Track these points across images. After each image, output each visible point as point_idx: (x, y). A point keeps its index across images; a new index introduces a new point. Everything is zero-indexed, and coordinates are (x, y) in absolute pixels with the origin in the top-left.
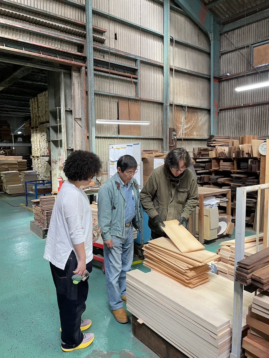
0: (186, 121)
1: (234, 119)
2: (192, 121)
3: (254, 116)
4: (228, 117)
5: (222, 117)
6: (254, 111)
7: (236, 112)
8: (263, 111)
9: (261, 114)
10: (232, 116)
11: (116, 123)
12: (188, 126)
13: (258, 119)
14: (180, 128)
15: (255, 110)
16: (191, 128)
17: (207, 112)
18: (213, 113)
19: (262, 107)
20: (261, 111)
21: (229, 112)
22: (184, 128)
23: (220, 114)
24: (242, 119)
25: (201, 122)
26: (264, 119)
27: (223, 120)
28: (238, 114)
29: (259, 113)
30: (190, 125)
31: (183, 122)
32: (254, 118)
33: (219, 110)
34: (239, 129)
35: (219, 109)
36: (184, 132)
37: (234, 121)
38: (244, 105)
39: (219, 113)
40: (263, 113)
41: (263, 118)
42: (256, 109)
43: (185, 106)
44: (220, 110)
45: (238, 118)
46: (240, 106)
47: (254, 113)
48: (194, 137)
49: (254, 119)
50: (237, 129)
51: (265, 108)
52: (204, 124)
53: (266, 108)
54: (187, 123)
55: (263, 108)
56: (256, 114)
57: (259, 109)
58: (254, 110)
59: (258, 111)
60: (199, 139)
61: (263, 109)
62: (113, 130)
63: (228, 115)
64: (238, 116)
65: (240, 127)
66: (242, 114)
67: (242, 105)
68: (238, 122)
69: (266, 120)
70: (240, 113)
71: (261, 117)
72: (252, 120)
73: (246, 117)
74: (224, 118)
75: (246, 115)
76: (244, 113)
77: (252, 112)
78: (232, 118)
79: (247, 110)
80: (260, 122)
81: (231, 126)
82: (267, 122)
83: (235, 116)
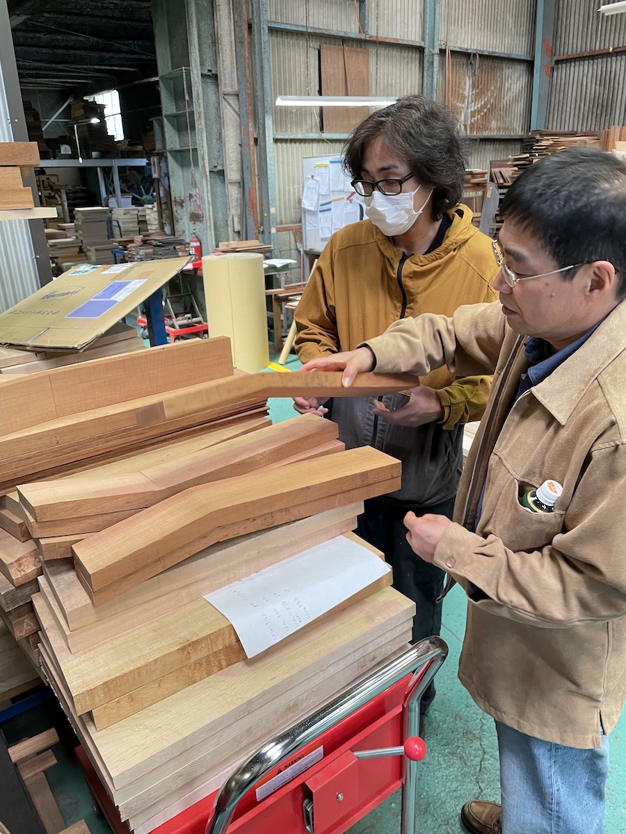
0: (474, 92)
1: (589, 85)
2: (489, 93)
4: (575, 80)
5: (559, 81)
10: (585, 78)
11: (316, 103)
12: (479, 106)
14: (461, 112)
16: (485, 110)
17: (525, 68)
18: (539, 72)
21: (576, 68)
22: (469, 110)
23: (555, 72)
24: (607, 86)
25: (509, 94)
27: (562, 89)
28: (599, 72)
30: (483, 103)
31: (467, 95)
33: (553, 63)
34: (599, 112)
35: (555, 58)
36: (469, 122)
37: (588, 91)
38: (616, 48)
39: (552, 69)
43: (475, 55)
44: (557, 62)
45: (598, 83)
46: (605, 51)
48: (492, 134)
50: (594, 111)
52: (516, 99)
54: (477, 96)
60: (503, 137)
62: (309, 122)
63: (576, 76)
64: (599, 78)
65: (600, 106)
66: (609, 73)
67: (611, 49)
68: (597, 94)
70: (605, 69)
73: (617, 81)
74: (564, 83)
75: (618, 76)
76: (614, 70)
78: (585, 83)
79: (622, 62)
81: (581, 104)
83: (592, 79)
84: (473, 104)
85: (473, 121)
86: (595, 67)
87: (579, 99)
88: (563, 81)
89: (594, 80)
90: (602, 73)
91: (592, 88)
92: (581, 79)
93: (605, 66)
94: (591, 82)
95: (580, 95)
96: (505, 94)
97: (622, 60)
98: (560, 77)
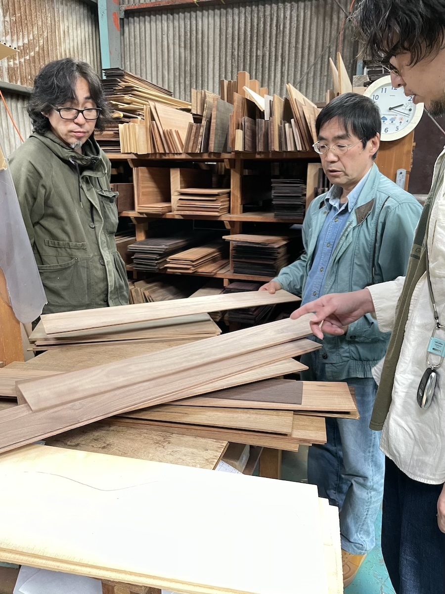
0: (7, 19)
1: (171, 46)
2: (35, 29)
3: (230, 42)
5: (132, 40)
6: (230, 25)
7: (176, 24)
8: (255, 24)
9: (249, 33)
10: (165, 36)
12: (20, 44)
13: (242, 51)
15: (233, 21)
16: (32, 54)
18: (105, 20)
19: (252, 11)
20: (249, 25)
21: (153, 24)
23: (126, 29)
24: (194, 49)
26: (259, 52)
27: (138, 50)
28: (182, 30)
29: (243, 29)
30: (26, 41)
32: (229, 46)
33: (123, 14)
34: (188, 83)
35: (124, 7)
37: (172, 55)
39: (122, 21)
40: (255, 31)
41: (255, 47)
42: (236, 19)
44: (130, 14)
45: (182, 45)
46: (187, 2)
47: (230, 30)
49: (229, 51)
50: (182, 81)
51: (261, 14)
53: (264, 16)
54: (15, 27)
55: (256, 15)
56: (236, 32)
57: (246, 17)
58: (230, 19)
59: (242, 25)
61: (255, 20)
63: (154, 33)
64: (183, 39)
65: (188, 75)
66: (194, 32)
67: (196, 0)
68: (183, 60)
69: (263, 56)
70: (189, 27)
71: (249, 43)
72: (224, 53)
73: (206, 44)
74: (138, 42)
75: (206, 37)
76: (200, 29)
77: (225, 27)
78: (165, 43)
79: (210, 18)
80: (248, 60)
81: (164, 71)
82: (267, 61)
83: (174, 39)
84: (9, 37)
87: (160, 65)
88: (138, 41)
89: (177, 41)
90: (185, 32)
92: (160, 38)
93: (189, 23)
94: (174, 44)
95: (161, 59)
96: (62, 38)
97: (210, 16)
98: (133, 34)
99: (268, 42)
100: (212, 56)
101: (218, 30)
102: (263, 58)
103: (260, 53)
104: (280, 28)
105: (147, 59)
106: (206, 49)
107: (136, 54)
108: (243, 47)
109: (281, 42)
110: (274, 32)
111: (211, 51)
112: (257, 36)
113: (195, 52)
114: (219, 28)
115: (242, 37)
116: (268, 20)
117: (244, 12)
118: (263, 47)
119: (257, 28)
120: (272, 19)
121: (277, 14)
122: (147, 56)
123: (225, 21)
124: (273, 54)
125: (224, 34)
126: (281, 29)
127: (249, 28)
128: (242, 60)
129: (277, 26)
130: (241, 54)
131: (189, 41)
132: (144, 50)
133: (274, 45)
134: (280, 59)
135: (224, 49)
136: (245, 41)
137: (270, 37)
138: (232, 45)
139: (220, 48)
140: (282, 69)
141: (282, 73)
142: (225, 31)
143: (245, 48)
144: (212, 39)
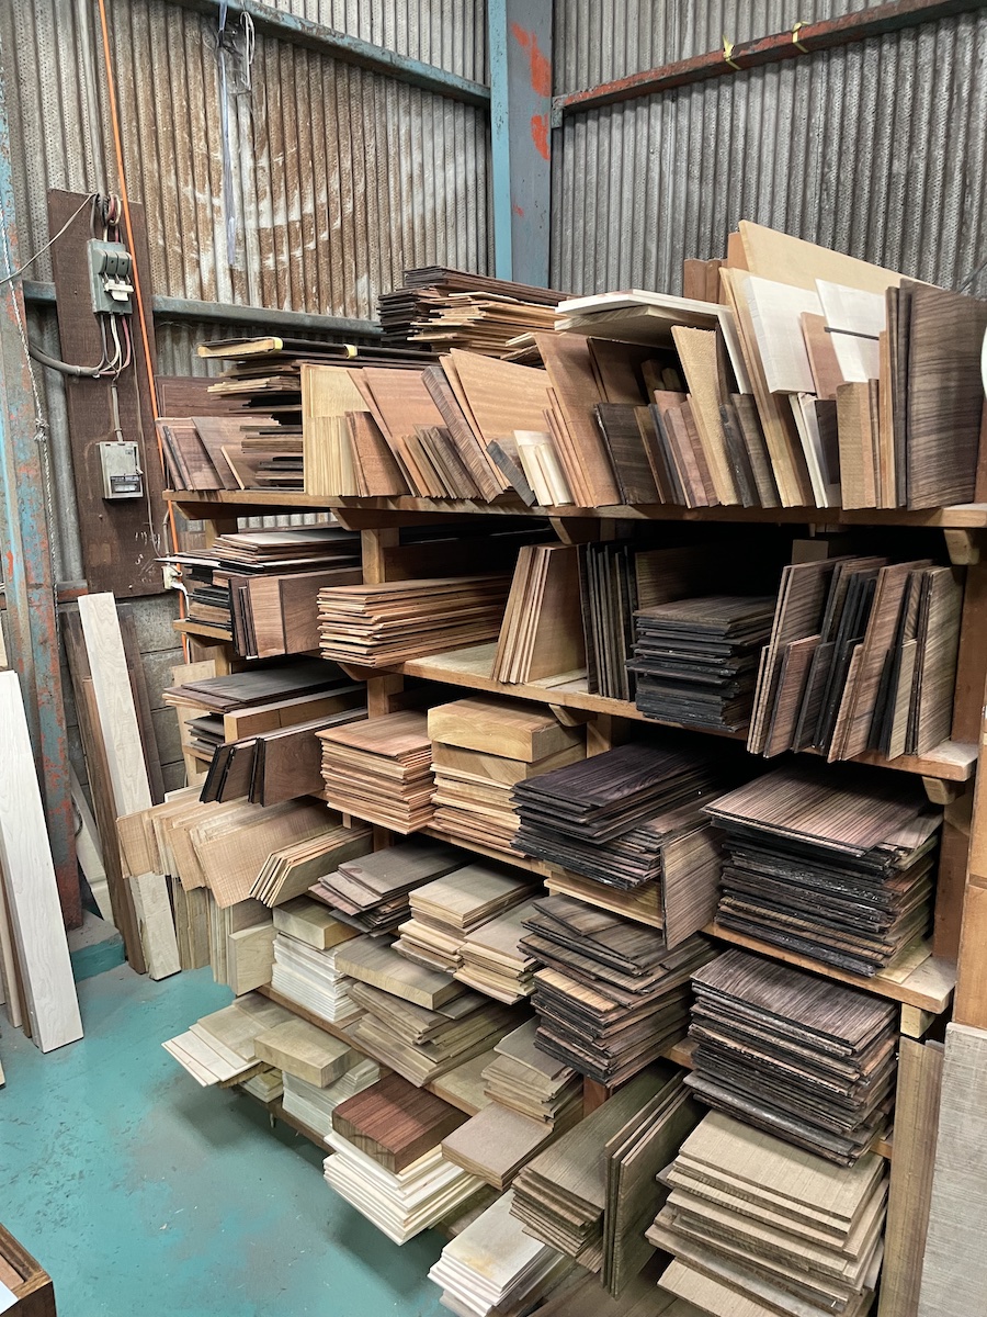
1: (669, 179)
3: (817, 148)
4: (628, 169)
5: (581, 175)
6: (820, 102)
8: (889, 92)
9: (870, 118)
10: (655, 158)
14: (209, 222)
15: (829, 91)
16: (324, 236)
19: (881, 57)
20: (872, 95)
21: (629, 132)
22: (250, 223)
23: (570, 152)
24: (724, 178)
26: (896, 166)
28: (697, 136)
29: (854, 111)
30: (308, 208)
31: (231, 165)
32: (815, 159)
33: (559, 116)
35: (563, 100)
38: (746, 46)
39: (558, 136)
40: (889, 110)
41: (886, 152)
42: (838, 84)
44: (572, 112)
45: (696, 172)
46: (711, 60)
47: (819, 116)
49: (815, 172)
51: (907, 63)
53: (916, 67)
54: (282, 181)
55: (891, 68)
56: (836, 121)
57: (862, 77)
58: (820, 88)
59: (853, 100)
61: (890, 80)
63: (629, 153)
64: (697, 156)
66: (726, 137)
67: (728, 53)
68: (696, 207)
69: (910, 174)
70: (714, 125)
71: (870, 143)
72: (801, 179)
73: (755, 161)
74: (594, 180)
75: (756, 143)
76: (741, 125)
77: (805, 111)
78: (655, 175)
79: (767, 95)
80: (867, 189)
81: (648, 243)
82: (920, 186)
83: (676, 161)
84: (265, 205)
85: (270, 263)
86: (684, 121)
88: (593, 177)
90: (704, 139)
91: (679, 190)
92: (644, 163)
93: (714, 116)
94: (675, 173)
95: (642, 214)
96: (404, 194)
97: (768, 88)
98: (582, 162)
99: (924, 136)
100: (769, 189)
101: (789, 121)
102: (907, 180)
103: (899, 167)
104: (959, 93)
105: (611, 219)
106: (752, 177)
107: (588, 209)
108: (852, 157)
109: (963, 130)
110: (943, 105)
111: (767, 179)
112: (893, 124)
113: (725, 187)
114: (789, 115)
115: (852, 132)
116: (927, 75)
117: (858, 66)
118: (910, 150)
119: (895, 103)
120: (936, 73)
121: (954, 56)
122: (612, 210)
123: (805, 97)
124: (939, 165)
125: (803, 130)
126: (965, 94)
127: (871, 105)
128: (849, 192)
129: (950, 89)
130: (847, 176)
131: (712, 161)
132: (605, 197)
133: (941, 141)
134: (958, 177)
135: (801, 167)
136: (858, 140)
137: (931, 122)
138: (824, 155)
139: (790, 168)
140: (962, 202)
141: (962, 213)
142: (804, 122)
143: (857, 160)
144: (771, 147)
